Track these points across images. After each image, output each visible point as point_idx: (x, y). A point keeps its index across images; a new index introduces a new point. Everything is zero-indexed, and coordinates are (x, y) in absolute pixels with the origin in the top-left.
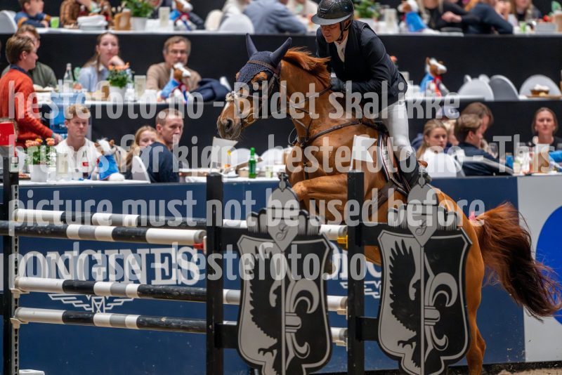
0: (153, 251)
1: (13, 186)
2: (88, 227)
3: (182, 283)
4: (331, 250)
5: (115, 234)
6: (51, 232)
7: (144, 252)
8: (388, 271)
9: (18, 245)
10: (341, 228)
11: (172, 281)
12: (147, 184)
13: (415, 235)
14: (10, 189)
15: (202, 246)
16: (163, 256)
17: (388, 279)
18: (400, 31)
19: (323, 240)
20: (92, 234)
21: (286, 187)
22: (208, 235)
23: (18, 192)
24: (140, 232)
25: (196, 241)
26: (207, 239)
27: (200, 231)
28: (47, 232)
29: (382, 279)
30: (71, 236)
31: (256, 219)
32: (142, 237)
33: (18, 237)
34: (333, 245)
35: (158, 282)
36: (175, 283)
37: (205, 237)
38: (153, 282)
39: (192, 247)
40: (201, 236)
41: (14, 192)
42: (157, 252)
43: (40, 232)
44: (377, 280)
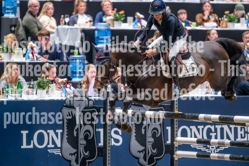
6: (192, 117)
7: (233, 127)
9: (177, 123)
24: (231, 118)
28: (190, 117)
36: (247, 140)
43: (187, 117)
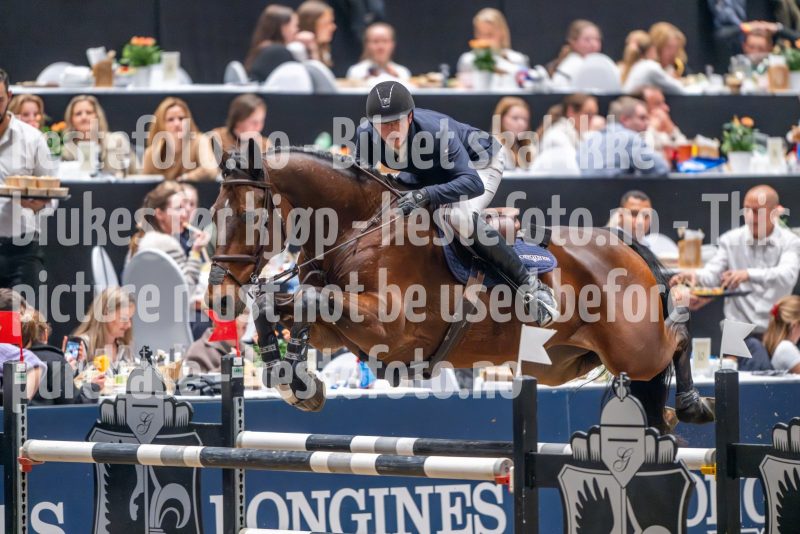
0: (439, 489)
1: (236, 399)
2: (340, 456)
4: (693, 484)
5: (379, 465)
8: (774, 514)
10: (708, 453)
14: (232, 404)
15: (508, 481)
16: (453, 496)
17: (775, 524)
18: (790, 169)
19: (680, 470)
21: (627, 396)
22: (516, 465)
23: (242, 407)
26: (515, 470)
27: (503, 459)
29: (766, 525)
30: (316, 468)
31: (585, 441)
32: (419, 469)
33: (243, 472)
34: (696, 478)
35: (447, 533)
37: (512, 468)
39: (494, 483)
40: (504, 467)
41: (237, 407)
42: (445, 491)
44: (759, 526)
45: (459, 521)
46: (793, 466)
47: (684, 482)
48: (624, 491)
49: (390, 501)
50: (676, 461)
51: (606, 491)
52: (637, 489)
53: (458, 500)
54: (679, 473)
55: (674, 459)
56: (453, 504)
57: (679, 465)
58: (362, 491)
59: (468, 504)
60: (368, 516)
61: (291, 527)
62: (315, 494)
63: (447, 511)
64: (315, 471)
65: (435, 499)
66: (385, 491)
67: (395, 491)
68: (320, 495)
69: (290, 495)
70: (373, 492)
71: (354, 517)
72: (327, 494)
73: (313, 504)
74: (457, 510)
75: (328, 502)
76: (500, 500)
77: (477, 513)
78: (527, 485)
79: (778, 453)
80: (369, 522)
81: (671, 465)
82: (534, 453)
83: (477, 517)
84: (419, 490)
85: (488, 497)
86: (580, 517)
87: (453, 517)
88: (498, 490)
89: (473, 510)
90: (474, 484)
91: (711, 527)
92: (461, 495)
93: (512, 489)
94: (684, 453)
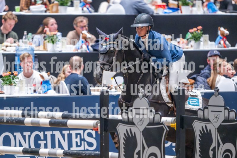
0: (71, 132)
2: (36, 120)
3: (87, 149)
5: (50, 123)
10: (172, 119)
11: (82, 148)
12: (68, 96)
13: (213, 123)
15: (98, 130)
16: (77, 134)
18: (204, 12)
20: (38, 123)
21: (143, 97)
22: (101, 123)
25: (94, 127)
26: (101, 126)
27: (96, 121)
30: (26, 124)
32: (65, 124)
35: (74, 148)
37: (99, 124)
38: (72, 149)
39: (92, 130)
40: (97, 124)
42: (73, 133)
45: (79, 144)
46: (205, 124)
47: (164, 130)
48: (141, 133)
49: (53, 136)
50: (161, 122)
51: (135, 133)
52: (146, 133)
53: (79, 136)
54: (162, 127)
55: (160, 121)
56: (76, 137)
57: (162, 124)
58: (42, 132)
59: (82, 138)
60: (45, 142)
61: (15, 146)
62: (25, 133)
63: (74, 140)
64: (26, 125)
65: (70, 136)
66: (51, 133)
67: (55, 132)
68: (27, 134)
69: (15, 134)
70: (46, 133)
71: (39, 142)
72: (29, 133)
73: (24, 137)
74: (78, 140)
75: (30, 136)
76: (94, 136)
77: (86, 141)
78: (105, 131)
79: (199, 119)
80: (45, 144)
81: (159, 123)
82: (108, 119)
83: (85, 143)
84: (64, 132)
85: (90, 135)
86: (125, 143)
87: (77, 142)
88: (94, 133)
89: (84, 140)
90: (85, 130)
91: (174, 147)
92: (80, 134)
93: (99, 132)
94: (164, 119)
